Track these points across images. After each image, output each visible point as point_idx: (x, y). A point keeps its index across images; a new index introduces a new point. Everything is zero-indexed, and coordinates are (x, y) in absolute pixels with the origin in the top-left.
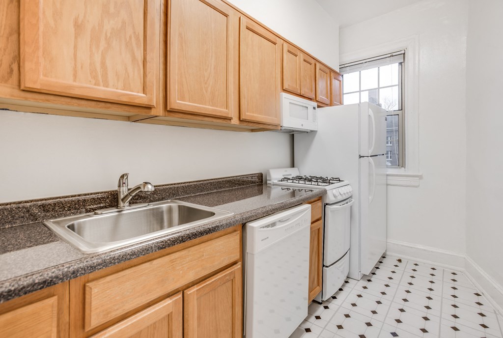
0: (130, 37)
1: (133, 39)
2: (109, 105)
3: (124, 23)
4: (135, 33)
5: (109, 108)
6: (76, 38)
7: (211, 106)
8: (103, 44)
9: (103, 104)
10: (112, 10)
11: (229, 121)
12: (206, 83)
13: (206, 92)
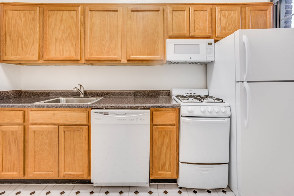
0: (71, 38)
1: (72, 38)
2: (65, 61)
3: (69, 34)
4: (72, 35)
5: (65, 62)
6: (56, 43)
7: (107, 56)
8: (63, 42)
9: (63, 61)
10: (65, 31)
11: (119, 62)
12: (104, 46)
13: (104, 50)
